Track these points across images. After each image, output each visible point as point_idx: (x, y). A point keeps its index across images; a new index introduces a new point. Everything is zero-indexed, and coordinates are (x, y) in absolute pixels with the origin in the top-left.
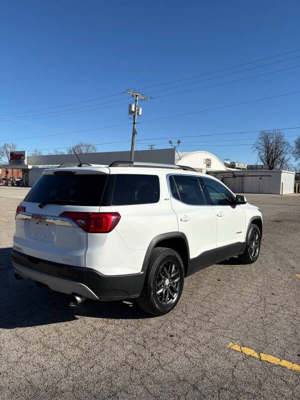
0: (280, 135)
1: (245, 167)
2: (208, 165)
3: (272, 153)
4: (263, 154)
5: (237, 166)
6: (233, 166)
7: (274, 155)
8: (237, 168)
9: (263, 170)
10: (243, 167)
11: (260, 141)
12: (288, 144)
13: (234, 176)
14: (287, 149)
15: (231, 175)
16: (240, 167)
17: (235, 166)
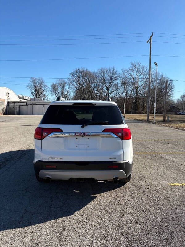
0: (42, 81)
1: (29, 99)
2: (9, 97)
3: (38, 91)
4: (33, 91)
5: (25, 98)
6: (22, 98)
7: (39, 92)
8: (25, 100)
9: (39, 101)
10: (28, 99)
11: (31, 83)
12: (47, 86)
13: (27, 105)
14: (46, 89)
15: (25, 104)
16: (26, 99)
17: (23, 98)
